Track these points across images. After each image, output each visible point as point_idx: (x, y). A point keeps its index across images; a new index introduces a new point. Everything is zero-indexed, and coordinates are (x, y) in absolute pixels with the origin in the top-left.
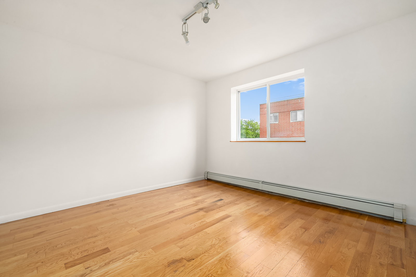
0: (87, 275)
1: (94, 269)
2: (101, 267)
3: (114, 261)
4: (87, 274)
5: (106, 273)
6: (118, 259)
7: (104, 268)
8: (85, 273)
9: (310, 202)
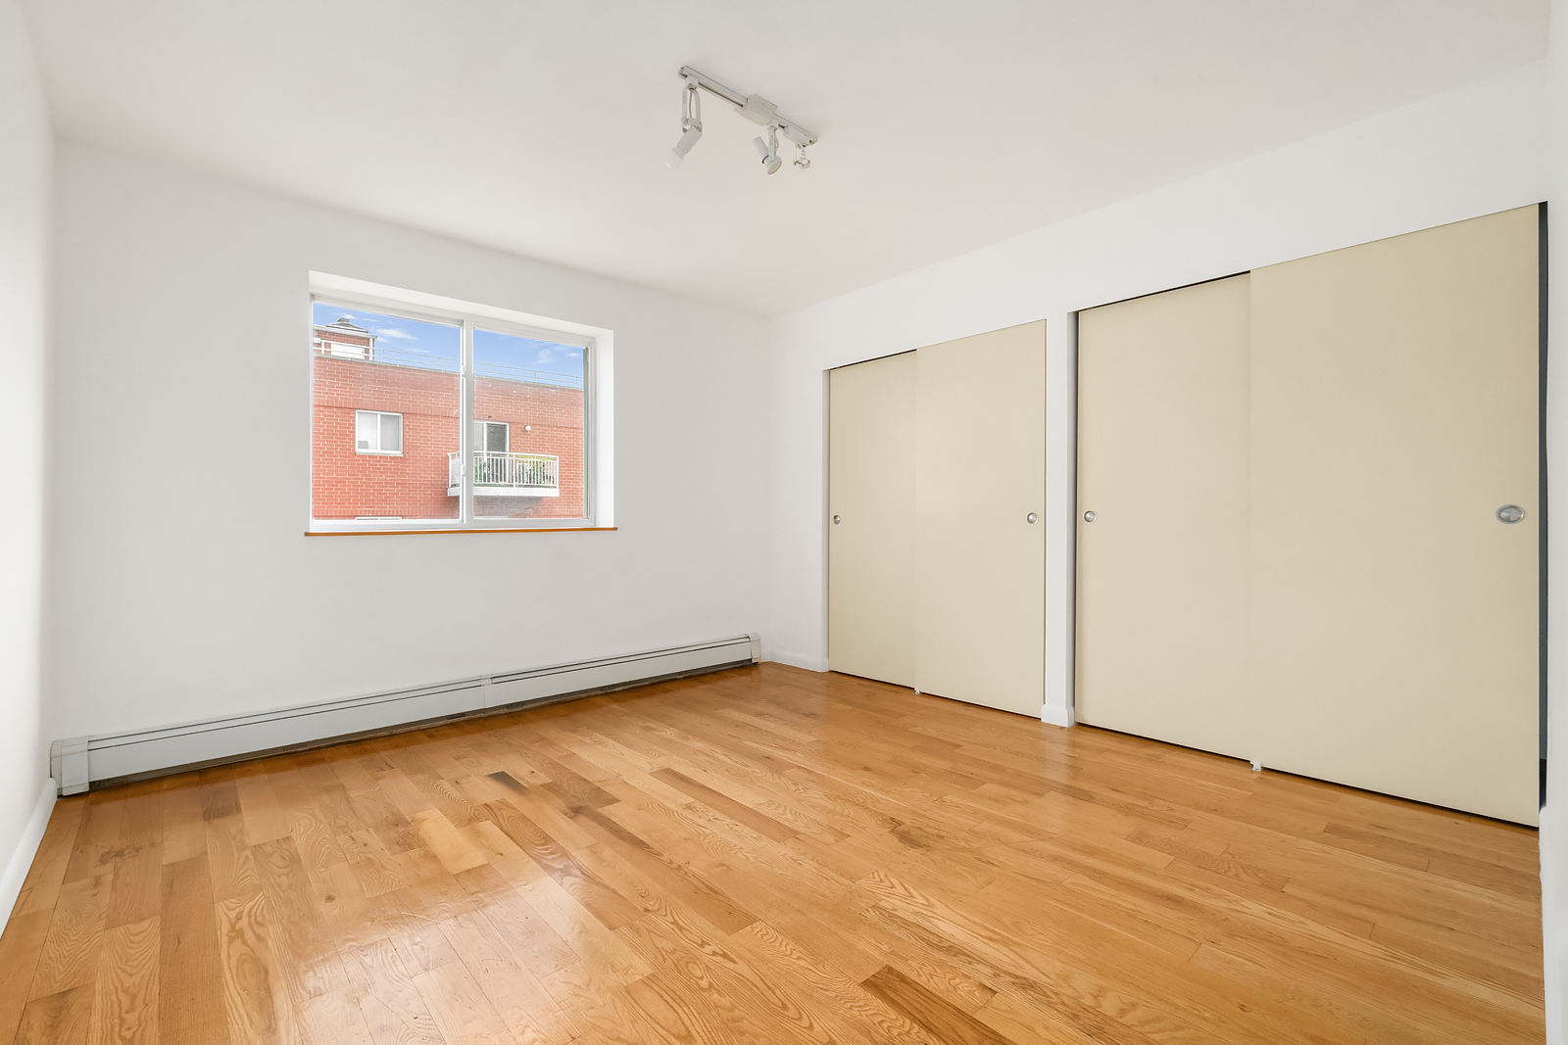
0: (1017, 977)
1: (988, 971)
2: (973, 959)
3: (935, 940)
4: (1013, 980)
5: (992, 940)
6: (926, 935)
7: (974, 951)
8: (1014, 984)
9: (626, 687)
